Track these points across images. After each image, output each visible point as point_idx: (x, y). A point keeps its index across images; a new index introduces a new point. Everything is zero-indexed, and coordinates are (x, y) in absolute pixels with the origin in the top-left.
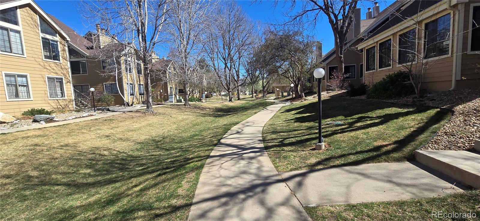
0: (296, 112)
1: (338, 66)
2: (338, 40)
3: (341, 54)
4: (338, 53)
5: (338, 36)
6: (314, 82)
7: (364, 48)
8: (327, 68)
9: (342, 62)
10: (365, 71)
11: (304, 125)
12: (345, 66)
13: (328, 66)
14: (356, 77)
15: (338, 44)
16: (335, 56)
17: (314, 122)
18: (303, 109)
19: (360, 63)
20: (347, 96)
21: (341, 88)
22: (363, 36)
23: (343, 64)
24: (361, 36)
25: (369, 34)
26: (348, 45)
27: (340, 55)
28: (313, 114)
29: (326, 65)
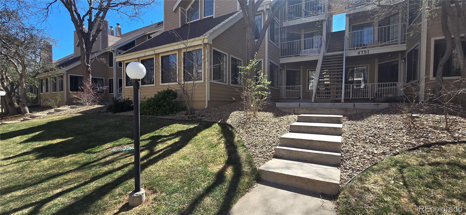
0: (27, 138)
1: (83, 76)
2: (84, 46)
3: (88, 63)
4: (84, 61)
5: (84, 41)
6: (42, 92)
7: (124, 61)
8: (67, 77)
9: (89, 72)
10: (125, 86)
11: (66, 161)
12: (92, 78)
13: (69, 75)
14: (104, 92)
15: (84, 51)
16: (79, 63)
17: (84, 152)
18: (41, 132)
19: (108, 78)
20: (107, 112)
21: (94, 102)
22: (112, 51)
23: (90, 75)
24: (110, 50)
25: (118, 50)
26: (96, 55)
27: (86, 64)
28: (70, 138)
29: (65, 72)
